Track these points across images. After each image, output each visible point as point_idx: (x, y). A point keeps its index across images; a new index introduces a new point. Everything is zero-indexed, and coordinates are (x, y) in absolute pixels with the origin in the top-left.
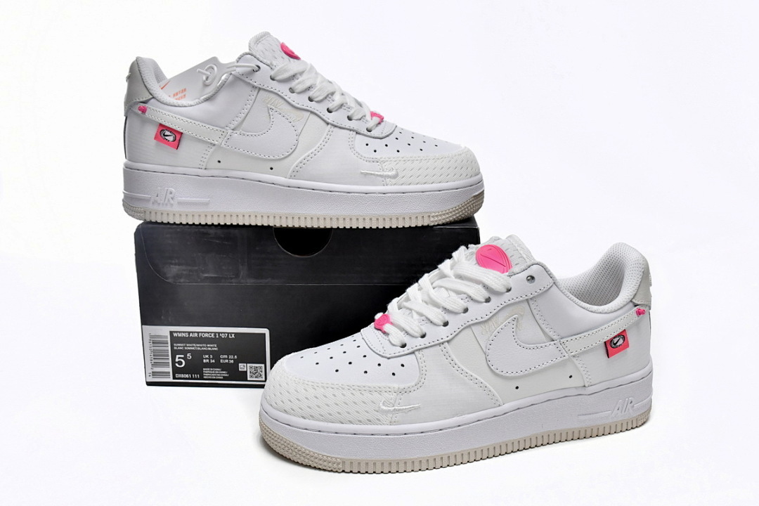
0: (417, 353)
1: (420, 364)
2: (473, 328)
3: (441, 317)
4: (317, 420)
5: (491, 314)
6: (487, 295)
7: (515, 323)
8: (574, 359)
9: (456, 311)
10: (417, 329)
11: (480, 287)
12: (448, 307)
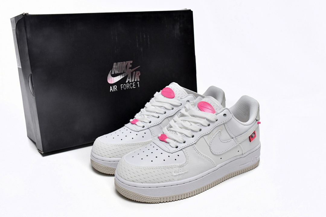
0: (183, 150)
1: (186, 154)
2: (204, 137)
3: (190, 134)
4: (148, 183)
5: (211, 131)
6: (208, 123)
7: (219, 133)
8: (240, 145)
9: (197, 131)
10: (182, 140)
11: (205, 120)
12: (193, 129)
